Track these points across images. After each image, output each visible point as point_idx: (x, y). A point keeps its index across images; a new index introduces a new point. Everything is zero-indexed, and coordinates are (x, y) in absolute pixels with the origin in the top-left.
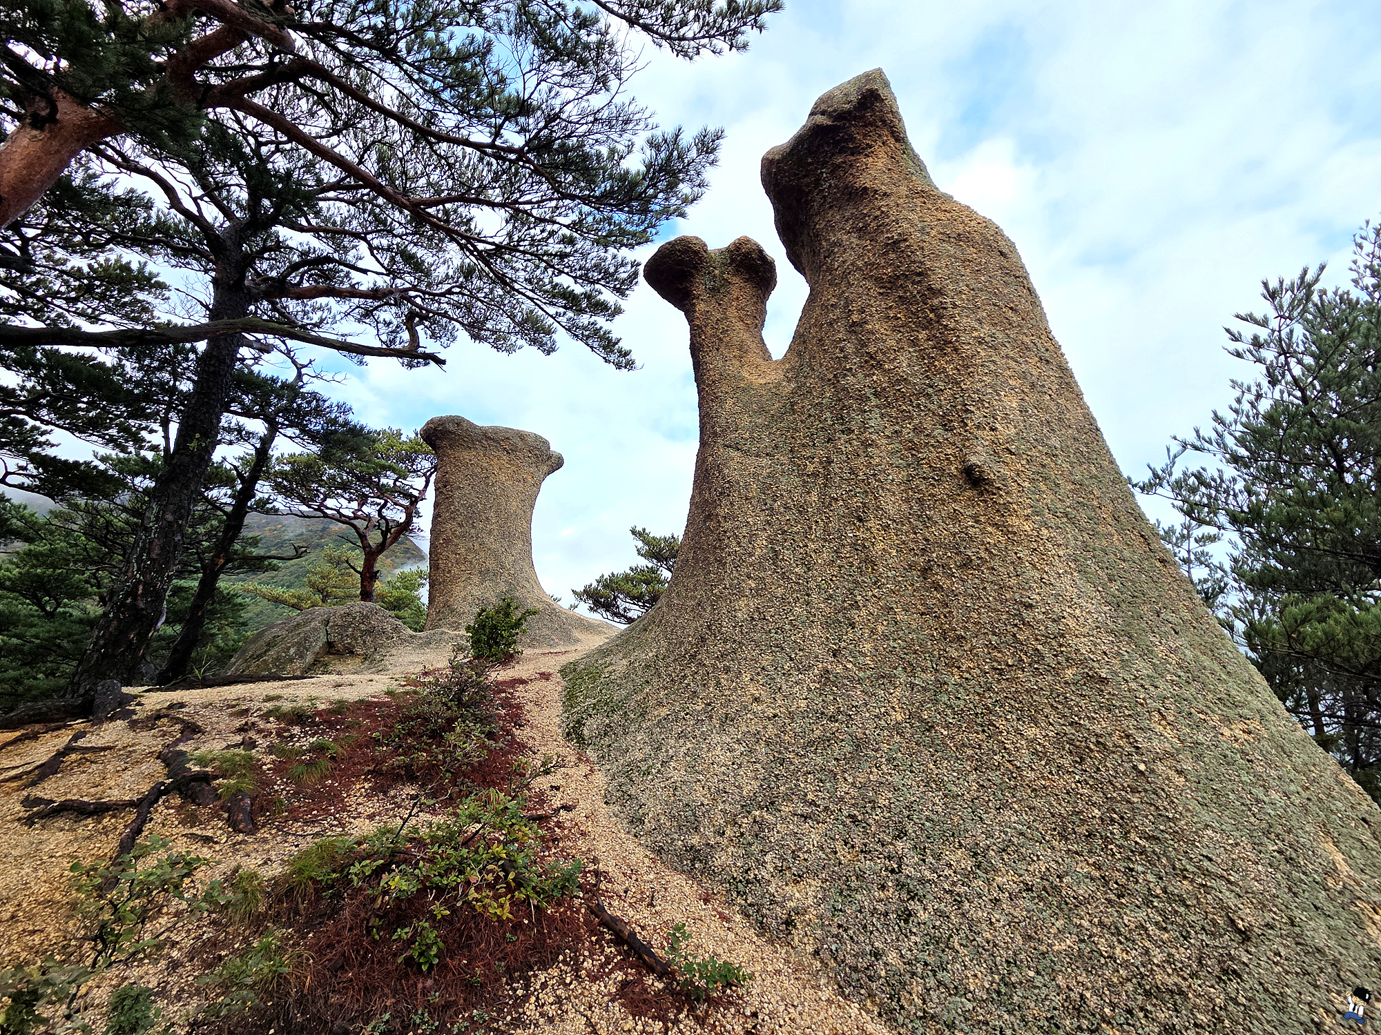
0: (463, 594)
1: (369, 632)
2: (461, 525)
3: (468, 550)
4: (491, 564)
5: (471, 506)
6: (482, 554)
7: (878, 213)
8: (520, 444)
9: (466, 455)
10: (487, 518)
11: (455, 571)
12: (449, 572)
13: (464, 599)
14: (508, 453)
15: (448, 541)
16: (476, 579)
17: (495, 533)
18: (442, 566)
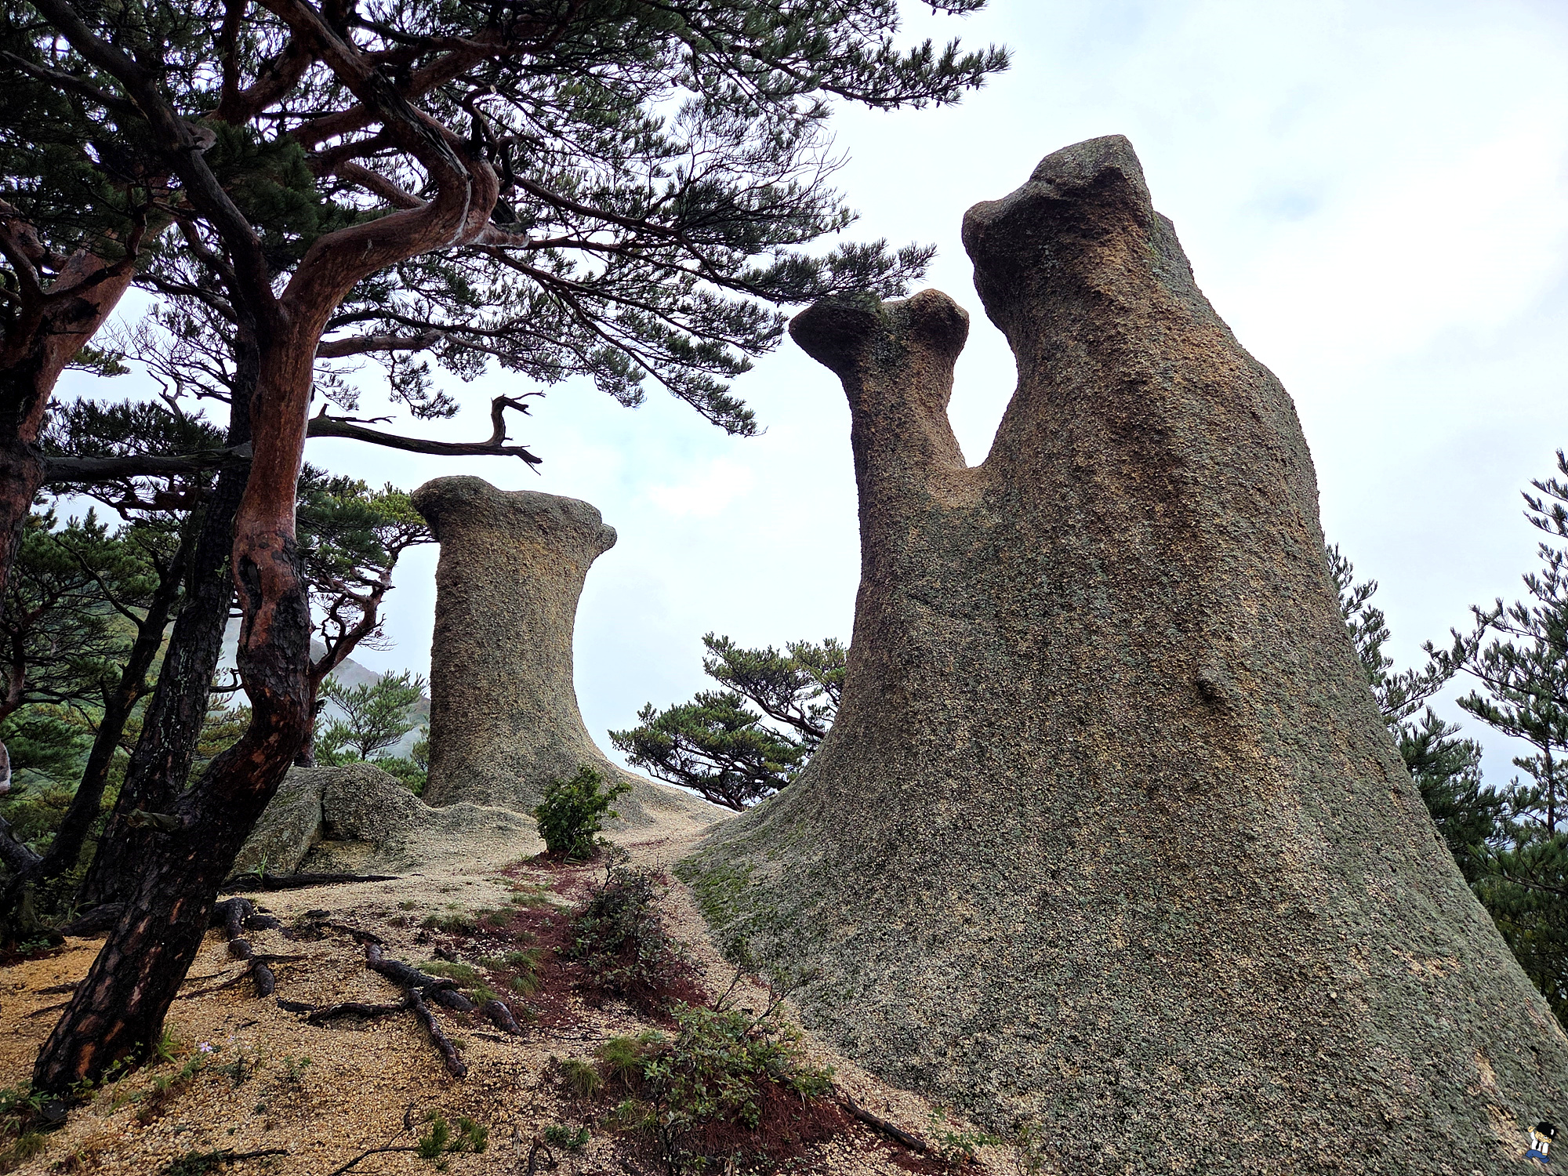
0: (488, 749)
1: (377, 808)
2: (480, 645)
3: (492, 682)
4: (524, 704)
5: (494, 615)
6: (511, 688)
7: (1113, 332)
8: (562, 518)
9: (485, 537)
10: (518, 634)
11: (473, 714)
12: (465, 715)
13: (492, 758)
14: (545, 532)
15: (462, 668)
16: (505, 727)
17: (529, 655)
18: (453, 706)
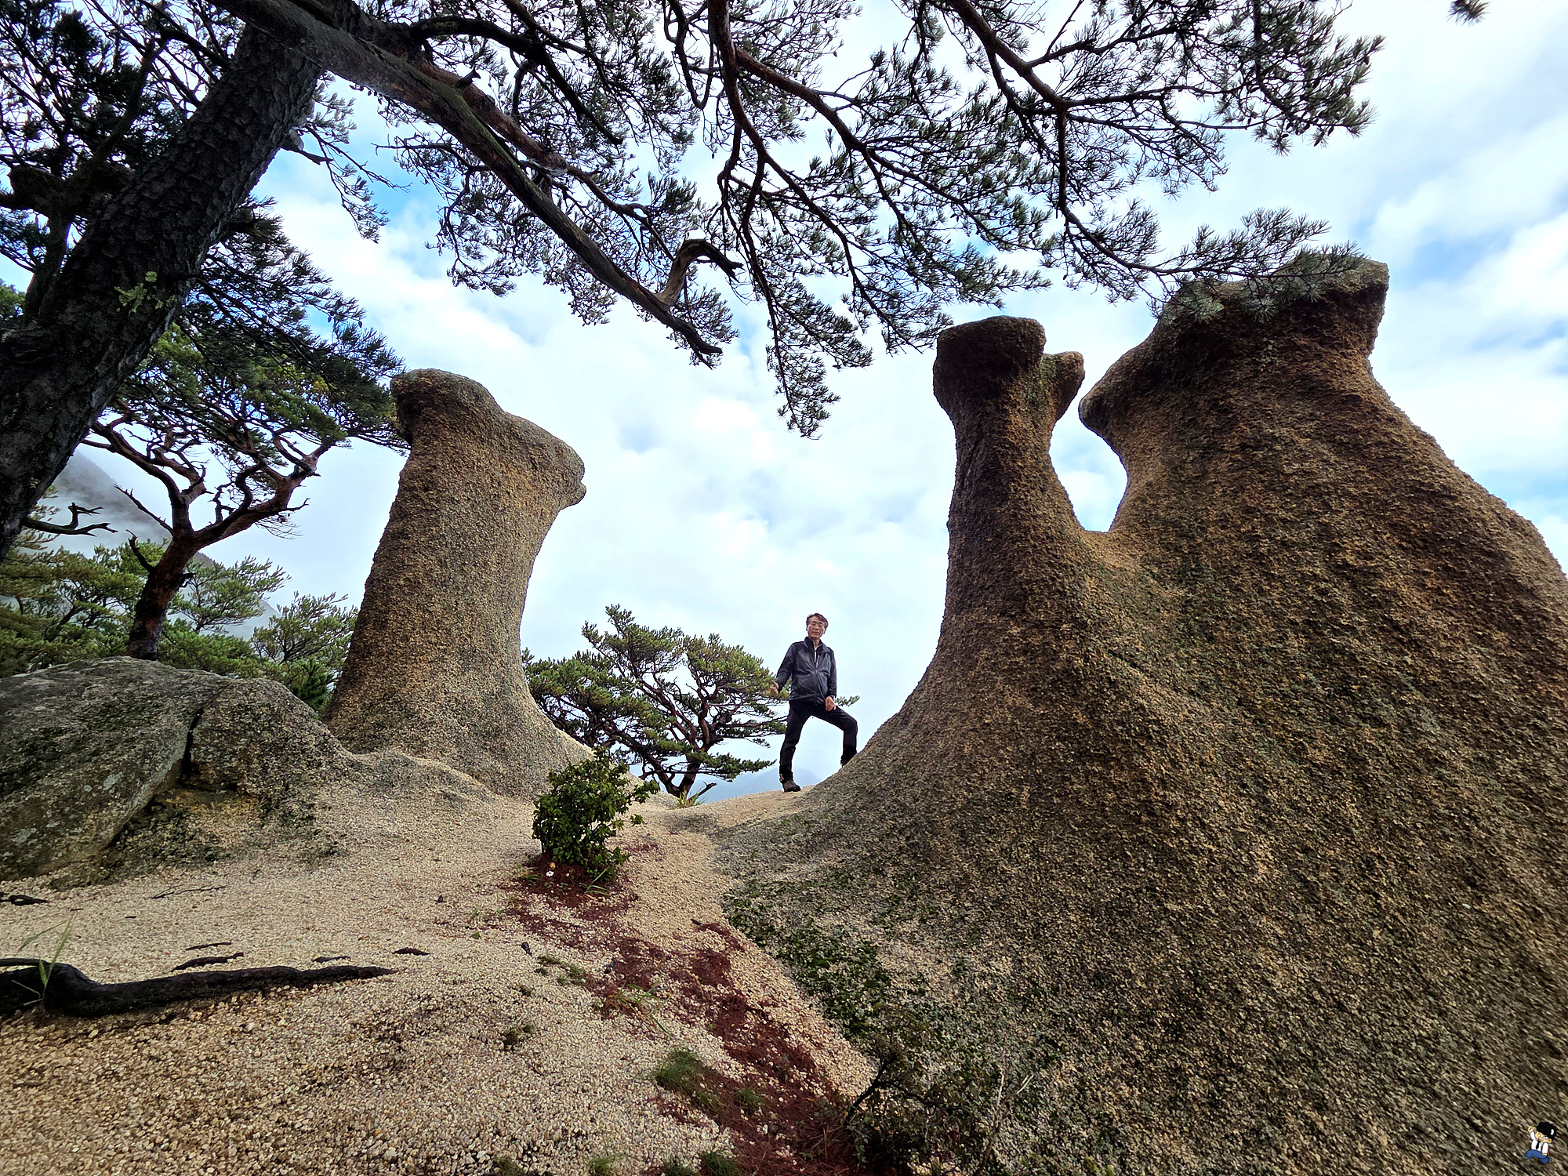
0: (429, 686)
1: (276, 749)
2: (442, 564)
3: (447, 609)
4: (478, 641)
5: (464, 535)
6: (467, 620)
7: (1386, 440)
8: (554, 459)
9: (473, 450)
10: (485, 563)
11: (416, 639)
12: (406, 639)
13: (433, 697)
14: (534, 467)
15: (414, 585)
16: (453, 664)
17: (492, 589)
18: (393, 625)
